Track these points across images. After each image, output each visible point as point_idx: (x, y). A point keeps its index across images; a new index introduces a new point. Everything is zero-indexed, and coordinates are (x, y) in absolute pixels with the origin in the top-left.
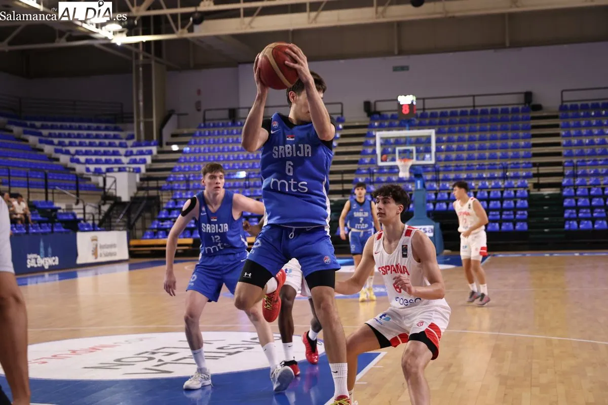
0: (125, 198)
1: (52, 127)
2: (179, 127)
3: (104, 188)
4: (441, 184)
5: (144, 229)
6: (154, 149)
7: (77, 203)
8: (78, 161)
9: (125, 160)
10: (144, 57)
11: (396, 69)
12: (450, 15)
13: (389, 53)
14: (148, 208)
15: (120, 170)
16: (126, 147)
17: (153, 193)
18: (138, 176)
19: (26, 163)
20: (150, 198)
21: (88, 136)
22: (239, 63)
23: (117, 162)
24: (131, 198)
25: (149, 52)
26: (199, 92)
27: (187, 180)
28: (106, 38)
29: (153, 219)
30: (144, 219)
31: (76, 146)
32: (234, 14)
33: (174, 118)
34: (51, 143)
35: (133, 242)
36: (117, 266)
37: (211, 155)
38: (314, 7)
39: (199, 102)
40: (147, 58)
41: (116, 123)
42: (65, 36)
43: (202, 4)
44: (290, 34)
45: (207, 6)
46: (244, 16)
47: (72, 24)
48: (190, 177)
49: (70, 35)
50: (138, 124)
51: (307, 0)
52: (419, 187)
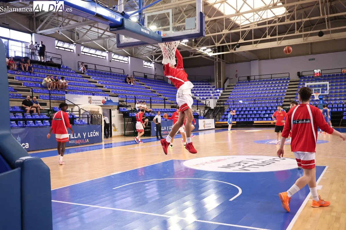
0: (212, 108)
2: (230, 83)
3: (206, 104)
4: (329, 102)
5: (219, 118)
6: (221, 91)
7: (197, 110)
8: (197, 96)
9: (212, 95)
10: (218, 60)
11: (310, 60)
12: (333, 39)
13: (308, 54)
14: (220, 111)
15: (211, 98)
16: (212, 90)
17: (222, 106)
18: (216, 100)
20: (221, 108)
21: (200, 87)
22: (251, 60)
23: (209, 95)
24: (215, 108)
25: (220, 58)
26: (237, 71)
27: (234, 101)
28: (206, 54)
29: (222, 115)
30: (219, 115)
31: (196, 90)
32: (250, 43)
33: (228, 80)
35: (216, 123)
36: (211, 131)
37: (242, 92)
38: (280, 39)
39: (237, 74)
40: (219, 60)
41: (209, 82)
42: (193, 54)
43: (240, 40)
44: (270, 49)
45: (241, 41)
46: (254, 44)
47: (195, 50)
48: (234, 100)
49: (195, 54)
50: (216, 82)
51: (277, 37)
52: (321, 103)
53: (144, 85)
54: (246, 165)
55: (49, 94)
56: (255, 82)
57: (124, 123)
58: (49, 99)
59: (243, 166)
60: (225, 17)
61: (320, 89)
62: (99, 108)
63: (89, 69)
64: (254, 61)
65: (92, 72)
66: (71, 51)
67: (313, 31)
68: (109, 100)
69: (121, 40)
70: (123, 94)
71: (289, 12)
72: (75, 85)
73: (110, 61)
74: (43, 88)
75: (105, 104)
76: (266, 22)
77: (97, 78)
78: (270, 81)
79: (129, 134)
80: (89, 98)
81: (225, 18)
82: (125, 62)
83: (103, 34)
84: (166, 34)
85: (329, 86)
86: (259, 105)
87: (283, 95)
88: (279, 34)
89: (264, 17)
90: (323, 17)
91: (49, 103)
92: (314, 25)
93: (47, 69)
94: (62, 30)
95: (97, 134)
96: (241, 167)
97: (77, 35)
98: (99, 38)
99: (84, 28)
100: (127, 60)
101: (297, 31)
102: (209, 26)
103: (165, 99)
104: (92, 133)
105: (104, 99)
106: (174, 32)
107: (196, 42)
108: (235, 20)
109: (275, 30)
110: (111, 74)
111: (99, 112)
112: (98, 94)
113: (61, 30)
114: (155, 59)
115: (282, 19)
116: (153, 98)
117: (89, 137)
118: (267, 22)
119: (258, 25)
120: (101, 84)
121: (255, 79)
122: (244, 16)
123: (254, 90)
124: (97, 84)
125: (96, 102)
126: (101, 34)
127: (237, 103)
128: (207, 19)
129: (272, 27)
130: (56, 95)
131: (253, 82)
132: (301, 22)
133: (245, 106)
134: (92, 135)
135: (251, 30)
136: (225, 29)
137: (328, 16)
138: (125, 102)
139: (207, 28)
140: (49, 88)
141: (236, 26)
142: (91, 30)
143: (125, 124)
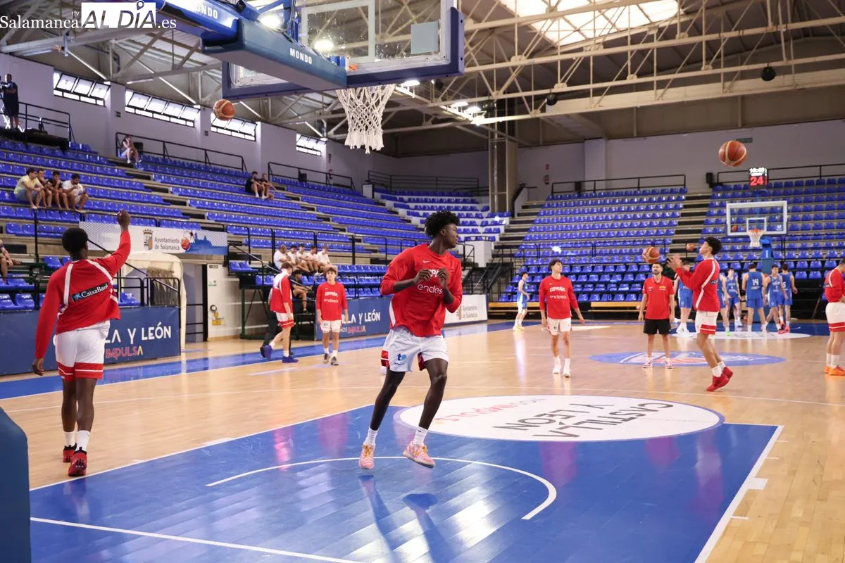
0: (482, 264)
1: (418, 201)
2: (529, 200)
3: (464, 255)
4: (787, 254)
5: (500, 293)
6: (506, 221)
9: (481, 230)
10: (499, 136)
12: (799, 87)
13: (734, 126)
14: (502, 274)
15: (477, 239)
16: (482, 218)
17: (507, 260)
18: (493, 244)
19: (397, 233)
20: (505, 264)
22: (586, 139)
23: (474, 231)
24: (487, 264)
25: (504, 131)
26: (547, 167)
27: (538, 248)
28: (467, 120)
29: (507, 283)
30: (500, 284)
32: (584, 94)
33: (525, 191)
34: (417, 215)
35: (491, 305)
36: (477, 326)
37: (560, 224)
38: (661, 85)
39: (547, 176)
40: (501, 136)
41: (472, 196)
42: (432, 119)
43: (556, 86)
44: (635, 110)
45: (560, 87)
46: (594, 96)
47: (438, 108)
48: (540, 245)
49: (436, 119)
50: (493, 197)
51: (655, 78)
52: (767, 256)
53: (298, 199)
54: (568, 422)
55: (33, 221)
56: (595, 196)
57: (240, 303)
58: (32, 235)
59: (561, 423)
60: (520, 20)
61: (765, 219)
62: (172, 263)
63: (147, 155)
64: (594, 141)
65: (156, 161)
66: (96, 104)
67: (747, 64)
68: (201, 241)
69: (233, 77)
70: (241, 225)
71: (687, 13)
72: (107, 198)
73: (206, 133)
74: (18, 204)
75: (191, 250)
76: (626, 37)
77: (169, 178)
78: (635, 194)
79: (254, 332)
80: (145, 233)
81: (518, 24)
82: (247, 137)
83: (187, 58)
84: (358, 66)
85: (788, 212)
86: (606, 259)
87: (668, 233)
88: (661, 70)
89: (622, 24)
90: (775, 30)
91: (34, 245)
92: (752, 49)
93: (28, 150)
94: (73, 44)
95: (167, 332)
96: (555, 426)
97: (115, 59)
98: (177, 69)
99: (134, 42)
100: (253, 130)
101: (706, 64)
102: (477, 45)
103: (353, 240)
104: (153, 328)
105: (188, 236)
106: (379, 60)
107: (439, 86)
108: (544, 29)
109: (650, 60)
110: (206, 170)
111: (172, 272)
112: (170, 222)
113: (70, 45)
114: (328, 130)
115: (669, 33)
116: (321, 236)
117: (145, 341)
118: (629, 39)
119: (607, 45)
120: (180, 195)
121: (594, 190)
122: (568, 22)
123: (593, 218)
124: (169, 195)
125: (164, 244)
126: (181, 60)
127: (548, 253)
128: (469, 25)
129: (642, 53)
130: (55, 222)
131: (591, 196)
132: (718, 42)
133: (569, 260)
134: (154, 335)
135: (587, 59)
136: (519, 54)
137: (787, 27)
138: (246, 245)
139: (471, 49)
140: (35, 205)
141: (547, 47)
142: (153, 46)
143: (243, 306)
